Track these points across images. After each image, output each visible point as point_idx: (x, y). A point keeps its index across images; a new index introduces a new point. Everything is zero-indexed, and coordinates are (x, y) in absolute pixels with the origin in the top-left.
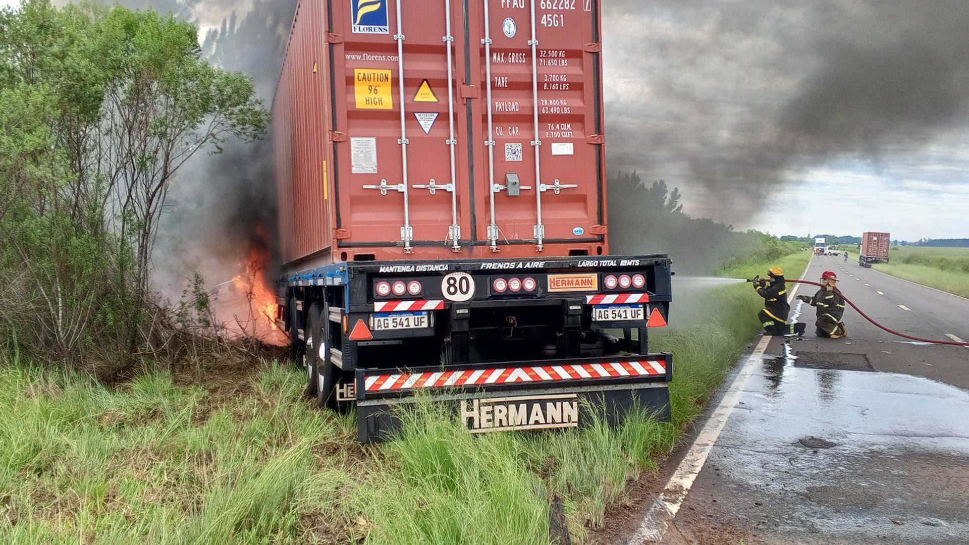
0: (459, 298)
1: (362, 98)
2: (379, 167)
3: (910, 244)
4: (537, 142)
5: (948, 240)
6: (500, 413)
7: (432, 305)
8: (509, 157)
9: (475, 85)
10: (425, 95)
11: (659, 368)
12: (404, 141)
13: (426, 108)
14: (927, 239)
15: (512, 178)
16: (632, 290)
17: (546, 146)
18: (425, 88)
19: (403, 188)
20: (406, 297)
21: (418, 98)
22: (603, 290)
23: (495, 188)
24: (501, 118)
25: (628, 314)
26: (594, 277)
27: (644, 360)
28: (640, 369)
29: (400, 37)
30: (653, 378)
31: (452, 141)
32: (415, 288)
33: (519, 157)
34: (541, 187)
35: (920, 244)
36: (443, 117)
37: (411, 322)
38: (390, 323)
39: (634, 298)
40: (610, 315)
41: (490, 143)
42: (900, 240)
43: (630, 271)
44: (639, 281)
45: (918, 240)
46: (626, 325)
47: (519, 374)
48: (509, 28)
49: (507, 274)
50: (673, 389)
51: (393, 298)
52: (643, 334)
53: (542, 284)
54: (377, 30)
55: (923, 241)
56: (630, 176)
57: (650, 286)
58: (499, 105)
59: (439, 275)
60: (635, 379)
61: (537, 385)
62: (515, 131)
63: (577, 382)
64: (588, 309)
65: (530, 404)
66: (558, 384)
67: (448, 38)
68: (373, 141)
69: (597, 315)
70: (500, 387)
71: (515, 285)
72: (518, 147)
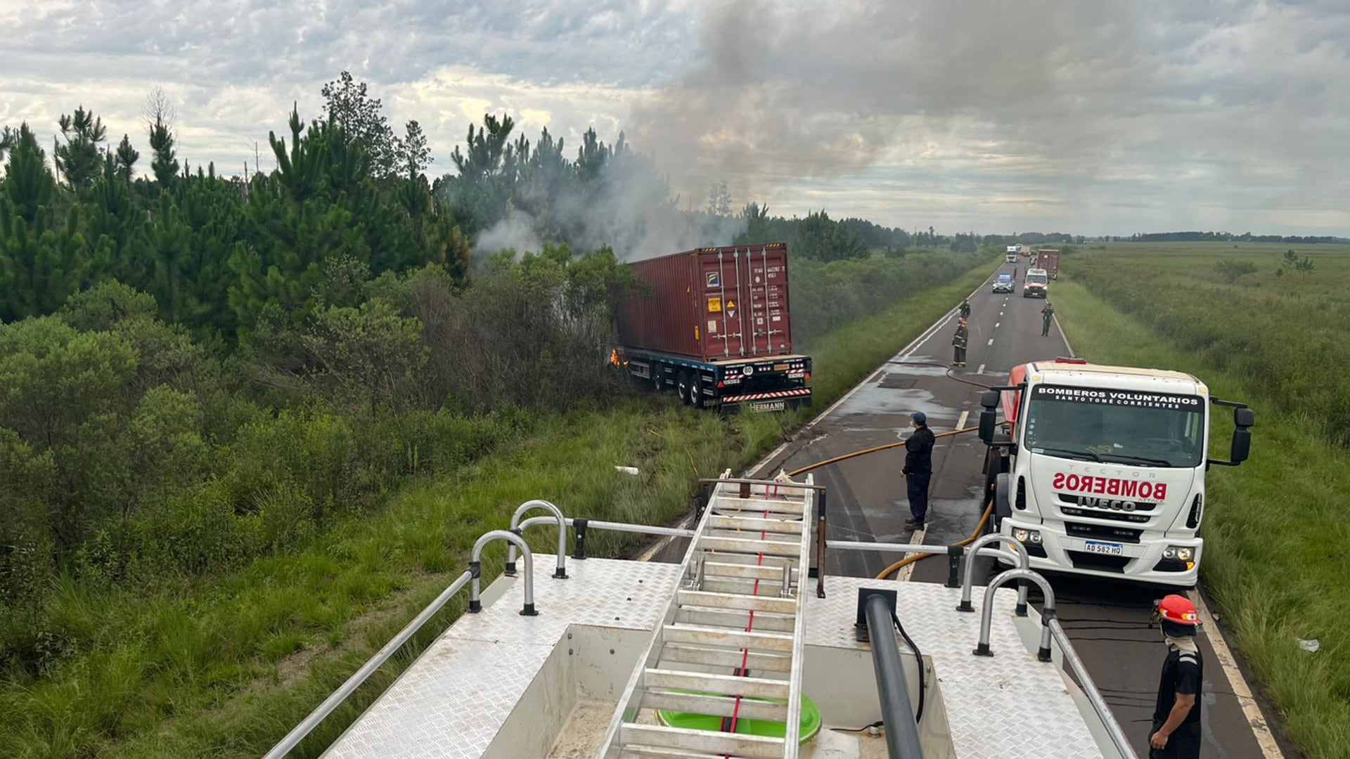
0: (748, 374)
1: (711, 308)
2: (717, 329)
3: (1124, 240)
4: (768, 317)
5: (1164, 234)
6: (762, 406)
7: (741, 376)
8: (759, 323)
9: (747, 300)
10: (731, 305)
11: (808, 391)
12: (725, 321)
13: (731, 309)
14: (1141, 234)
15: (760, 330)
16: (800, 368)
17: (771, 318)
18: (731, 302)
19: (725, 336)
20: (734, 374)
21: (729, 306)
22: (791, 369)
23: (755, 334)
24: (756, 310)
25: (799, 376)
26: (788, 365)
27: (803, 389)
28: (803, 392)
29: (722, 287)
30: (807, 394)
31: (740, 319)
32: (736, 372)
33: (762, 323)
34: (770, 332)
35: (1134, 239)
36: (737, 312)
37: (735, 382)
38: (729, 382)
39: (800, 371)
40: (793, 376)
41: (753, 319)
42: (1112, 235)
43: (799, 363)
44: (802, 365)
45: (1131, 235)
46: (799, 379)
47: (766, 395)
48: (758, 280)
49: (762, 366)
50: (812, 397)
51: (730, 375)
52: (804, 381)
53: (772, 368)
54: (715, 285)
55: (1137, 235)
56: (819, 214)
57: (805, 367)
58: (755, 306)
59: (743, 368)
60: (801, 395)
61: (772, 398)
62: (760, 314)
63: (784, 397)
64: (787, 375)
65: (770, 404)
66: (778, 398)
67: (738, 285)
68: (715, 322)
69: (790, 376)
70: (761, 399)
71: (765, 369)
72: (761, 319)
